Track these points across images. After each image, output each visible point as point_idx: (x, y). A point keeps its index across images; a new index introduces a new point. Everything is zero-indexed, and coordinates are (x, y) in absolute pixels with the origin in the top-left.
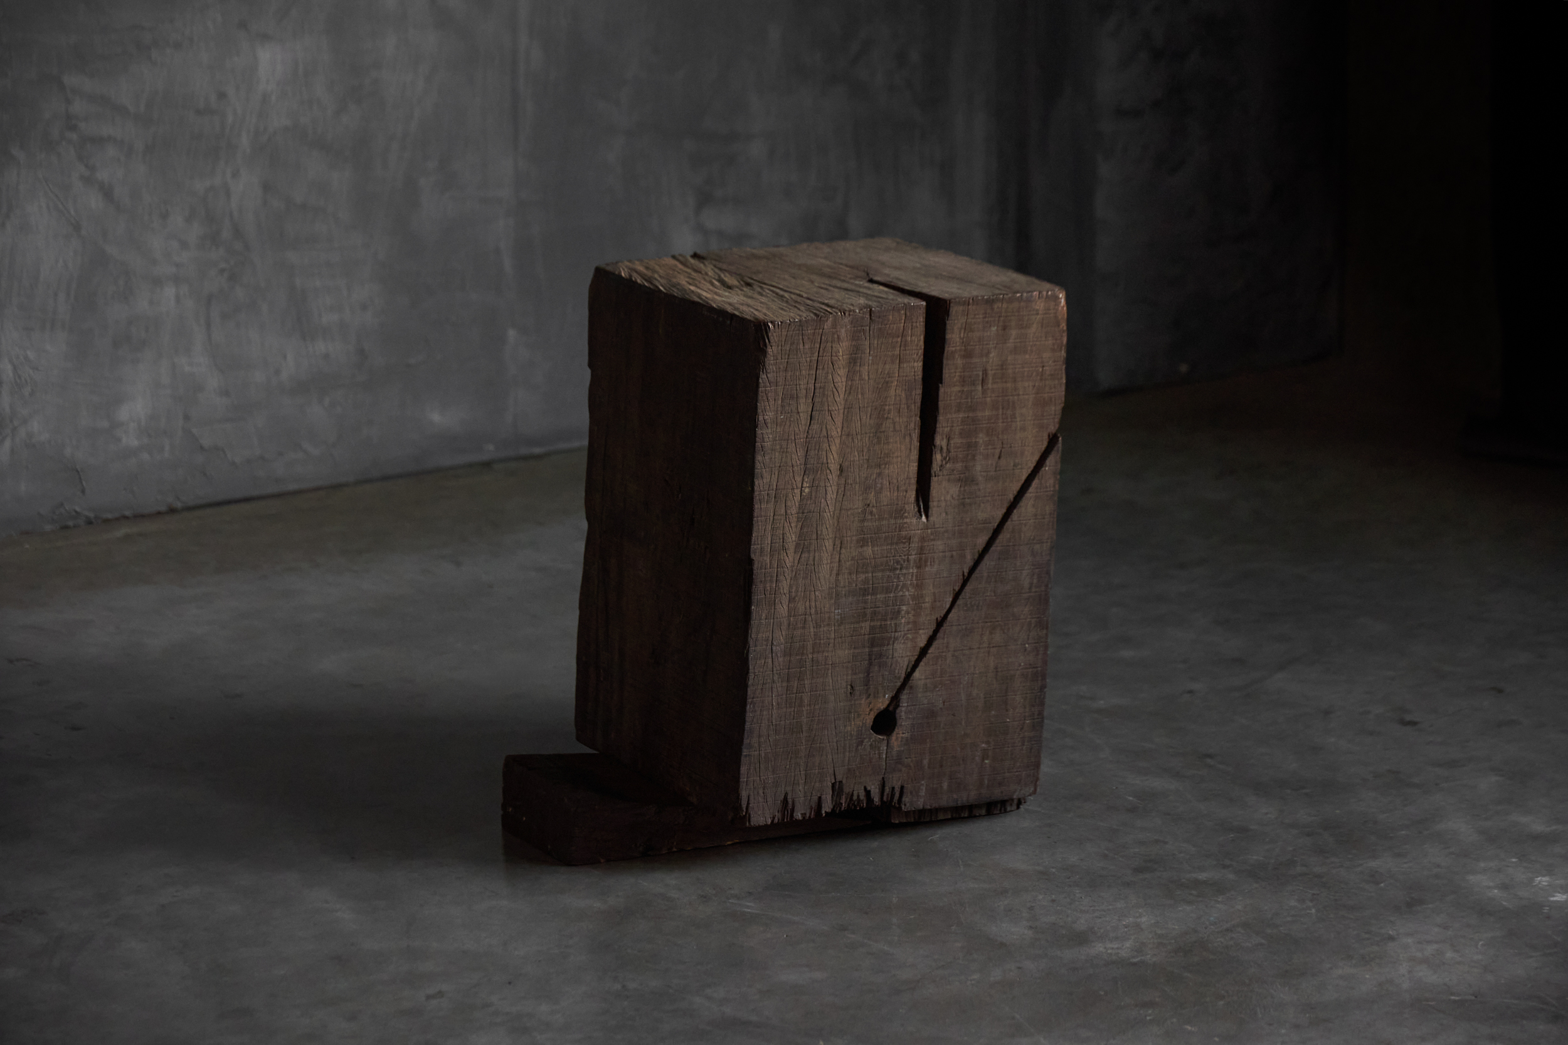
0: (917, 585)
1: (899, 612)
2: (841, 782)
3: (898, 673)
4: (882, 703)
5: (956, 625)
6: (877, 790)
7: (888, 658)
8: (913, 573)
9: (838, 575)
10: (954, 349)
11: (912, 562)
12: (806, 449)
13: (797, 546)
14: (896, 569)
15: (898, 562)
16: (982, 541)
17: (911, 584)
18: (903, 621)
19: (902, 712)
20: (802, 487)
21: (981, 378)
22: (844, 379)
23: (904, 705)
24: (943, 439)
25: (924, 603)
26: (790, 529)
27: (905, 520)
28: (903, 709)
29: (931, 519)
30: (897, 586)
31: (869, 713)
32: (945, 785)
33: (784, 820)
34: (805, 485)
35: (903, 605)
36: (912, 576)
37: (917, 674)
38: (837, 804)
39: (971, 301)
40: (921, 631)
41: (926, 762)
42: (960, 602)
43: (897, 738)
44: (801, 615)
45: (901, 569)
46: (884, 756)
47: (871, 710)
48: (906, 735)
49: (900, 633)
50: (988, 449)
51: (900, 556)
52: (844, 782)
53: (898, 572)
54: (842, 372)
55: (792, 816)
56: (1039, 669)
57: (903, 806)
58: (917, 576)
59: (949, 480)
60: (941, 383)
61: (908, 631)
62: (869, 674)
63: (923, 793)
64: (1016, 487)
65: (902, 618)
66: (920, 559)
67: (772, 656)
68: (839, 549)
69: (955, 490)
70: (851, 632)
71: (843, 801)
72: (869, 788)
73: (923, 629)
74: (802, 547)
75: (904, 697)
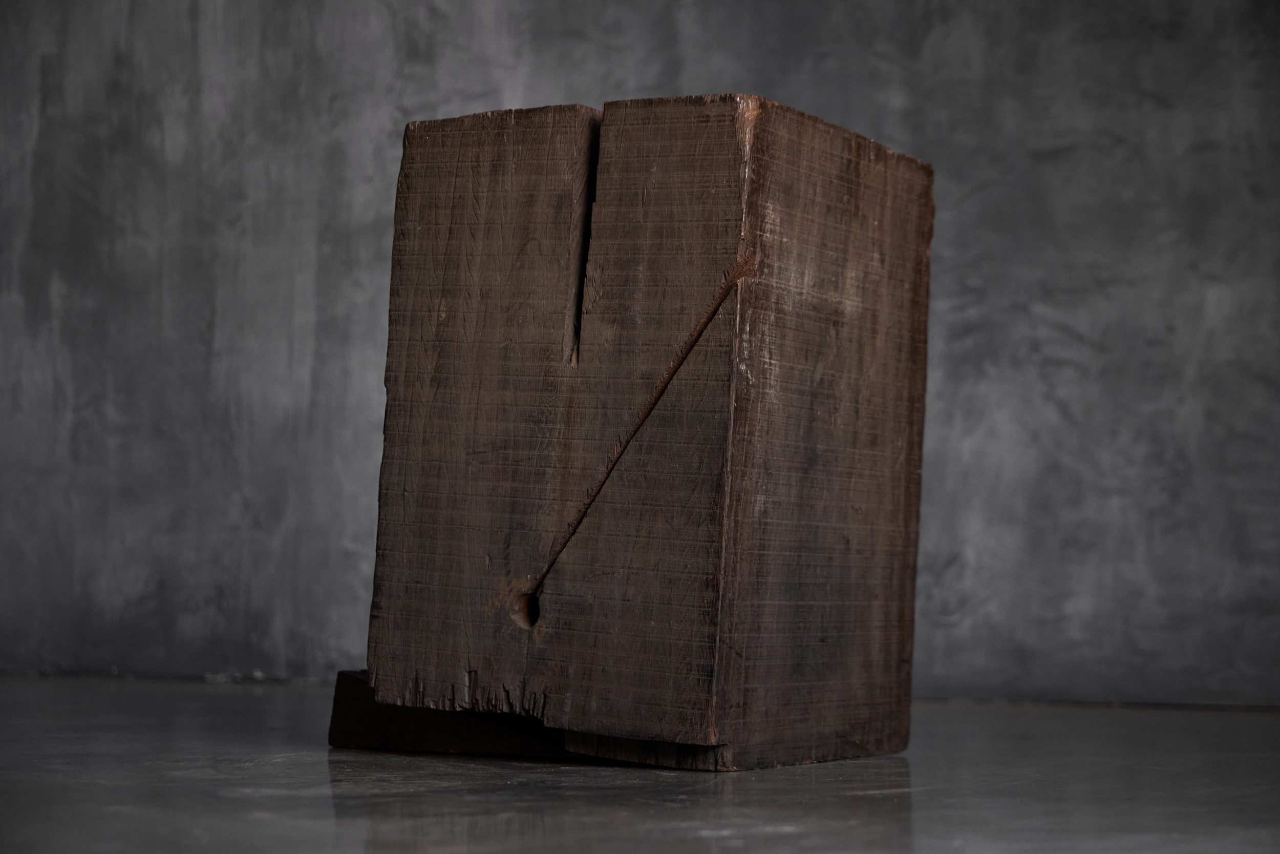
0: (565, 445)
1: (544, 474)
2: (476, 672)
3: (542, 551)
4: (525, 585)
5: (609, 502)
6: (518, 693)
7: (530, 529)
8: (560, 429)
9: (476, 418)
10: (608, 160)
11: (559, 416)
12: (444, 267)
13: (433, 380)
14: (540, 421)
15: (542, 413)
16: (641, 399)
17: (557, 443)
18: (549, 487)
19: (546, 599)
20: (439, 311)
21: (640, 197)
22: (485, 190)
23: (548, 591)
24: (596, 269)
25: (571, 468)
26: (426, 357)
27: (553, 363)
28: (547, 597)
29: (581, 365)
30: (542, 443)
31: (509, 594)
32: (594, 705)
33: (417, 705)
34: (442, 308)
35: (550, 467)
36: (559, 433)
37: (563, 556)
38: (474, 702)
39: (629, 104)
40: (569, 503)
41: (571, 671)
42: (614, 474)
43: (539, 633)
44: (436, 460)
45: (546, 423)
46: (525, 652)
47: (511, 591)
48: (550, 630)
49: (544, 501)
50: (649, 286)
51: (545, 406)
52: (479, 673)
53: (543, 425)
54: (484, 181)
55: (423, 703)
56: (710, 577)
57: (545, 720)
58: (564, 433)
59: (602, 320)
60: (595, 201)
61: (554, 500)
62: (508, 546)
63: (567, 709)
64: (684, 336)
65: (547, 482)
66: (569, 413)
67: (404, 504)
68: (478, 388)
69: (609, 333)
70: (490, 491)
71: (479, 697)
72: (507, 688)
73: (571, 501)
74: (437, 382)
75: (548, 582)
